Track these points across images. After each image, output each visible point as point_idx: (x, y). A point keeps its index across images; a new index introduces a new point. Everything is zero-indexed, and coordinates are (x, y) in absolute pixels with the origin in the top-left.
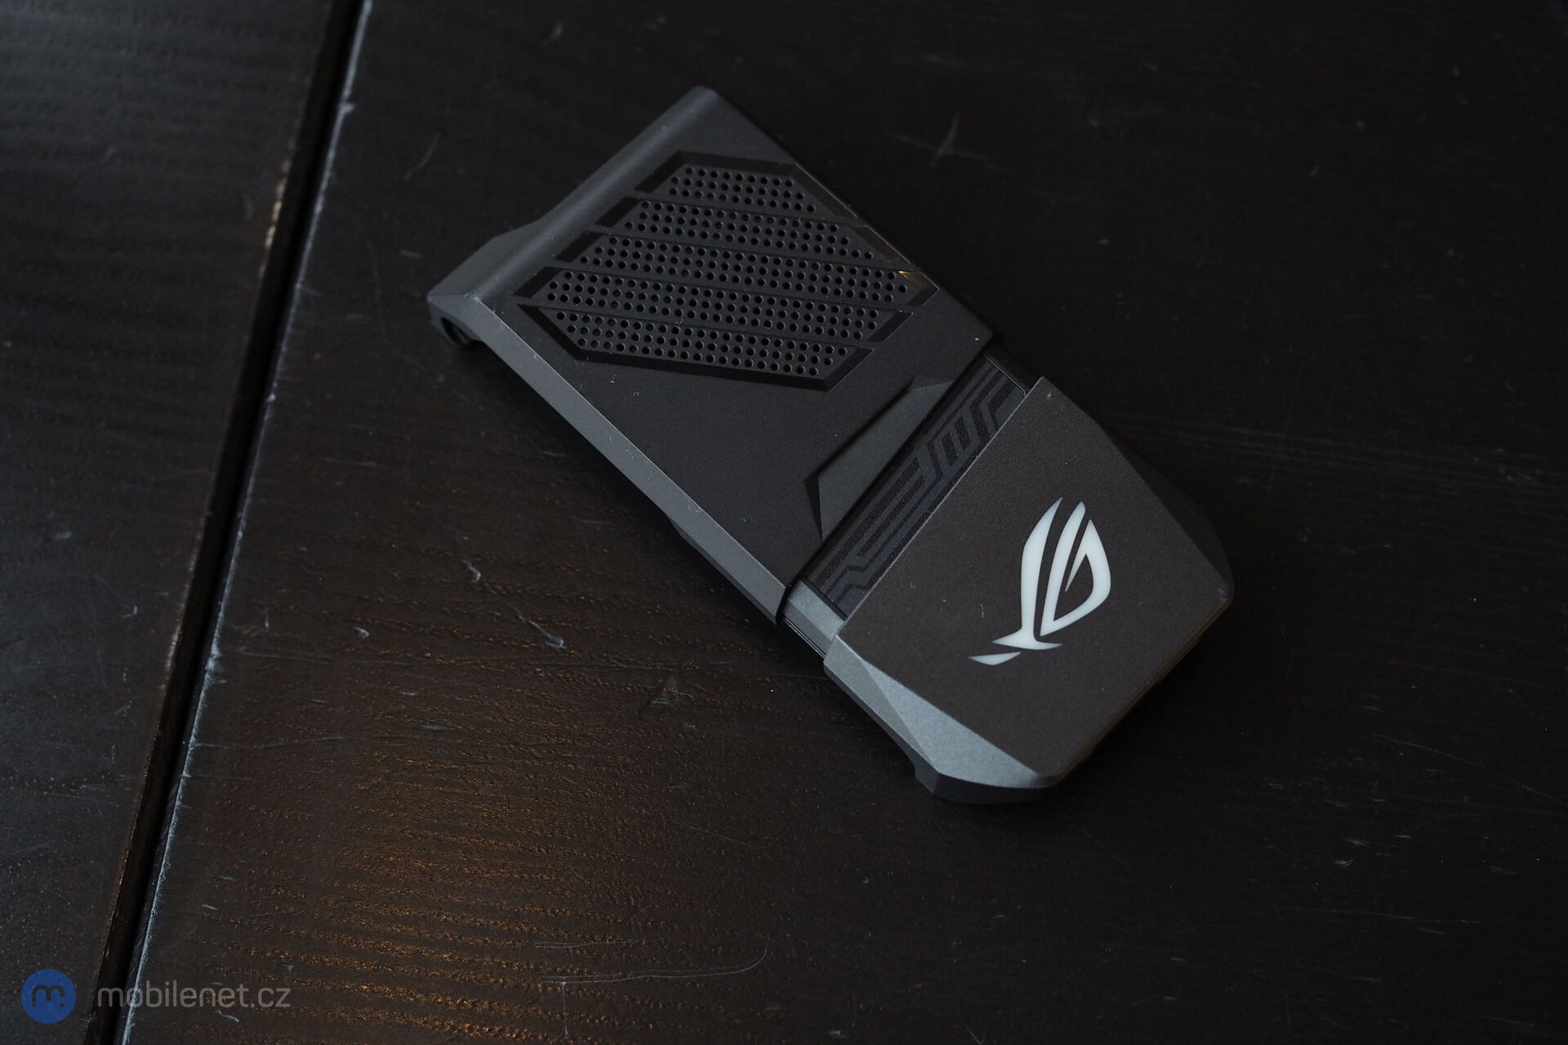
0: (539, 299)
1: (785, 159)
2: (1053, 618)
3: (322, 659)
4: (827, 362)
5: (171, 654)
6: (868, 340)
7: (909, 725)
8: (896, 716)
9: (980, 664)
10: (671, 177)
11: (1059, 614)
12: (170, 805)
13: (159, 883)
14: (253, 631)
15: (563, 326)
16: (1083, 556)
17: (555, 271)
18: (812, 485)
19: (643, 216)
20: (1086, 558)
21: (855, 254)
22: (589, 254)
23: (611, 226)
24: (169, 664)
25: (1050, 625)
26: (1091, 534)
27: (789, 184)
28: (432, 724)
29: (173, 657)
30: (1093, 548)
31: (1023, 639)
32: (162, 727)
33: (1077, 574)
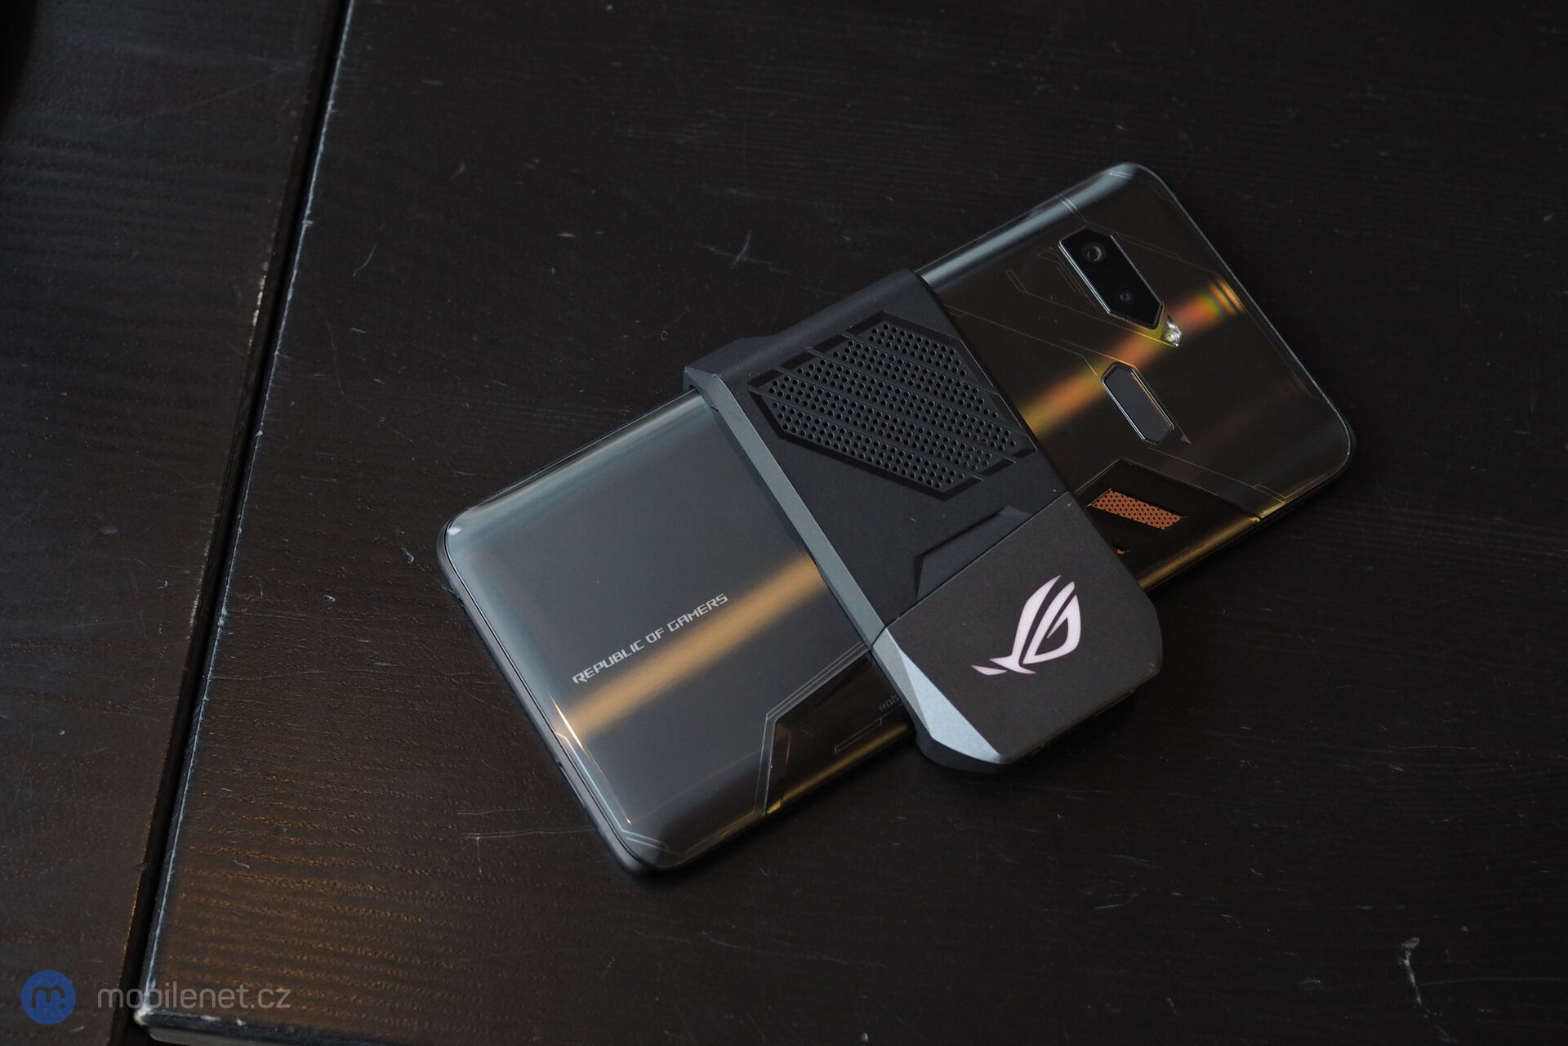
0: (763, 391)
1: (953, 334)
2: (1034, 653)
3: (301, 617)
4: (949, 481)
5: (193, 614)
6: (980, 473)
7: (920, 701)
8: (913, 692)
9: (976, 671)
10: (872, 328)
11: (1039, 652)
12: (195, 720)
13: (189, 773)
14: (252, 598)
15: (775, 412)
16: (1065, 619)
17: (778, 374)
18: (918, 561)
19: (847, 351)
20: (1066, 621)
21: (986, 412)
22: (804, 368)
23: (822, 352)
24: (192, 621)
25: (1031, 658)
26: (1075, 603)
27: (952, 352)
28: (382, 661)
29: (195, 617)
30: (1073, 615)
31: (1011, 662)
32: (188, 665)
33: (1057, 629)
